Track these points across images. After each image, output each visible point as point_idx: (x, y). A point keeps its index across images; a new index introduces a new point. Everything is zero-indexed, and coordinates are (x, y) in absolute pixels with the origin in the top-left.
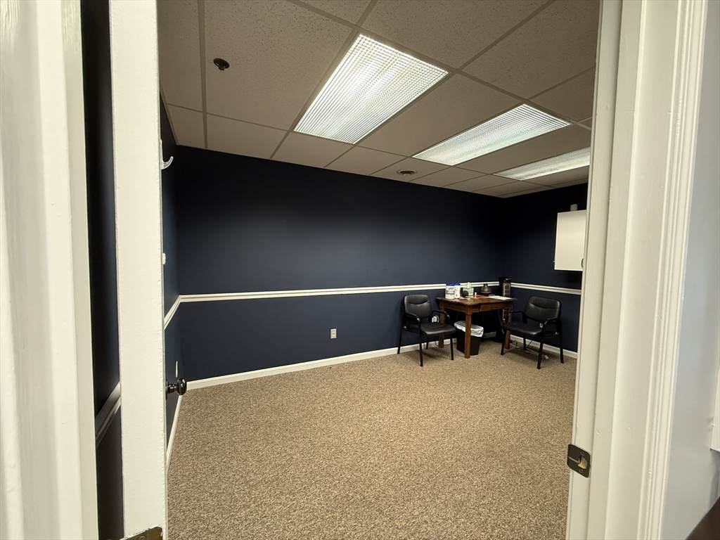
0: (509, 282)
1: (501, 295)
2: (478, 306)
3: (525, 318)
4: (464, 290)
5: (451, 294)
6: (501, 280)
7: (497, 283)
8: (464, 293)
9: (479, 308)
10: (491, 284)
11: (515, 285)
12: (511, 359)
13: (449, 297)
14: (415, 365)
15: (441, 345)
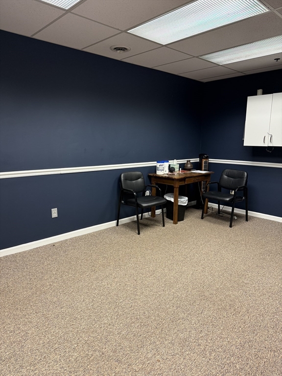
0: (207, 158)
1: (201, 170)
2: (183, 179)
3: (220, 188)
4: (171, 166)
5: (161, 170)
6: (201, 157)
7: (197, 160)
8: (171, 170)
9: (185, 181)
10: (193, 160)
11: (212, 161)
12: (210, 221)
13: (159, 173)
14: (133, 234)
15: (153, 215)
